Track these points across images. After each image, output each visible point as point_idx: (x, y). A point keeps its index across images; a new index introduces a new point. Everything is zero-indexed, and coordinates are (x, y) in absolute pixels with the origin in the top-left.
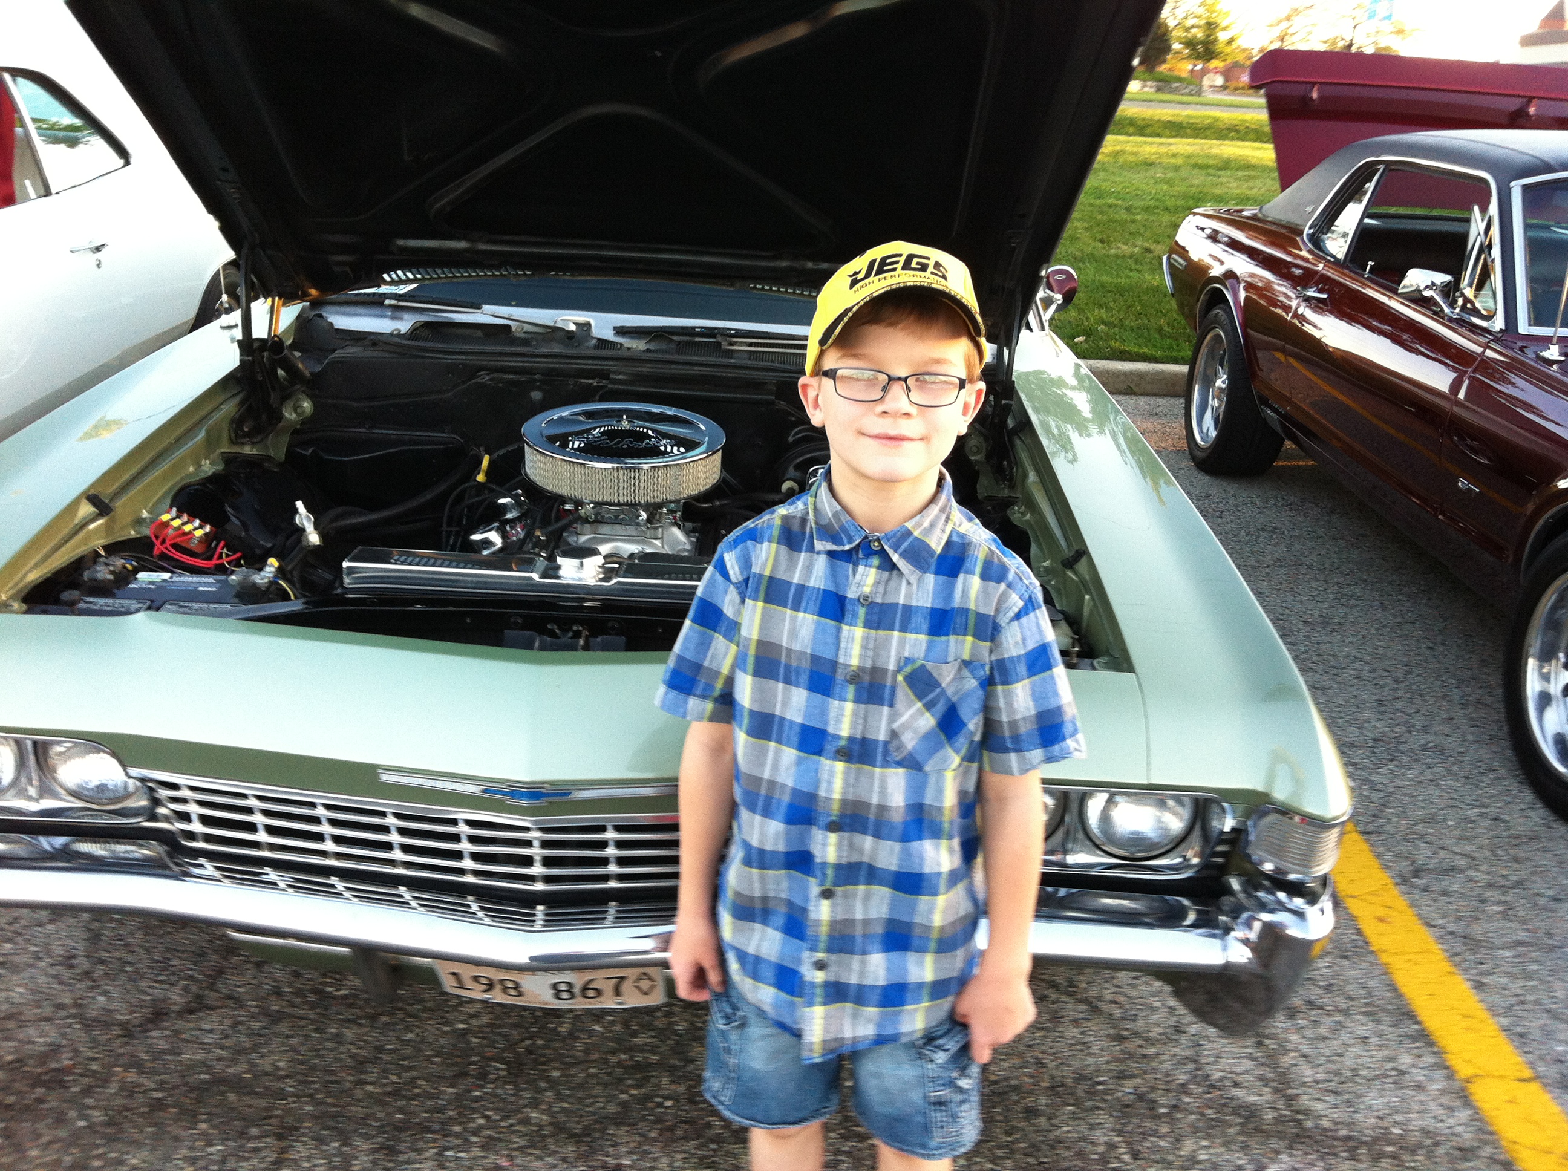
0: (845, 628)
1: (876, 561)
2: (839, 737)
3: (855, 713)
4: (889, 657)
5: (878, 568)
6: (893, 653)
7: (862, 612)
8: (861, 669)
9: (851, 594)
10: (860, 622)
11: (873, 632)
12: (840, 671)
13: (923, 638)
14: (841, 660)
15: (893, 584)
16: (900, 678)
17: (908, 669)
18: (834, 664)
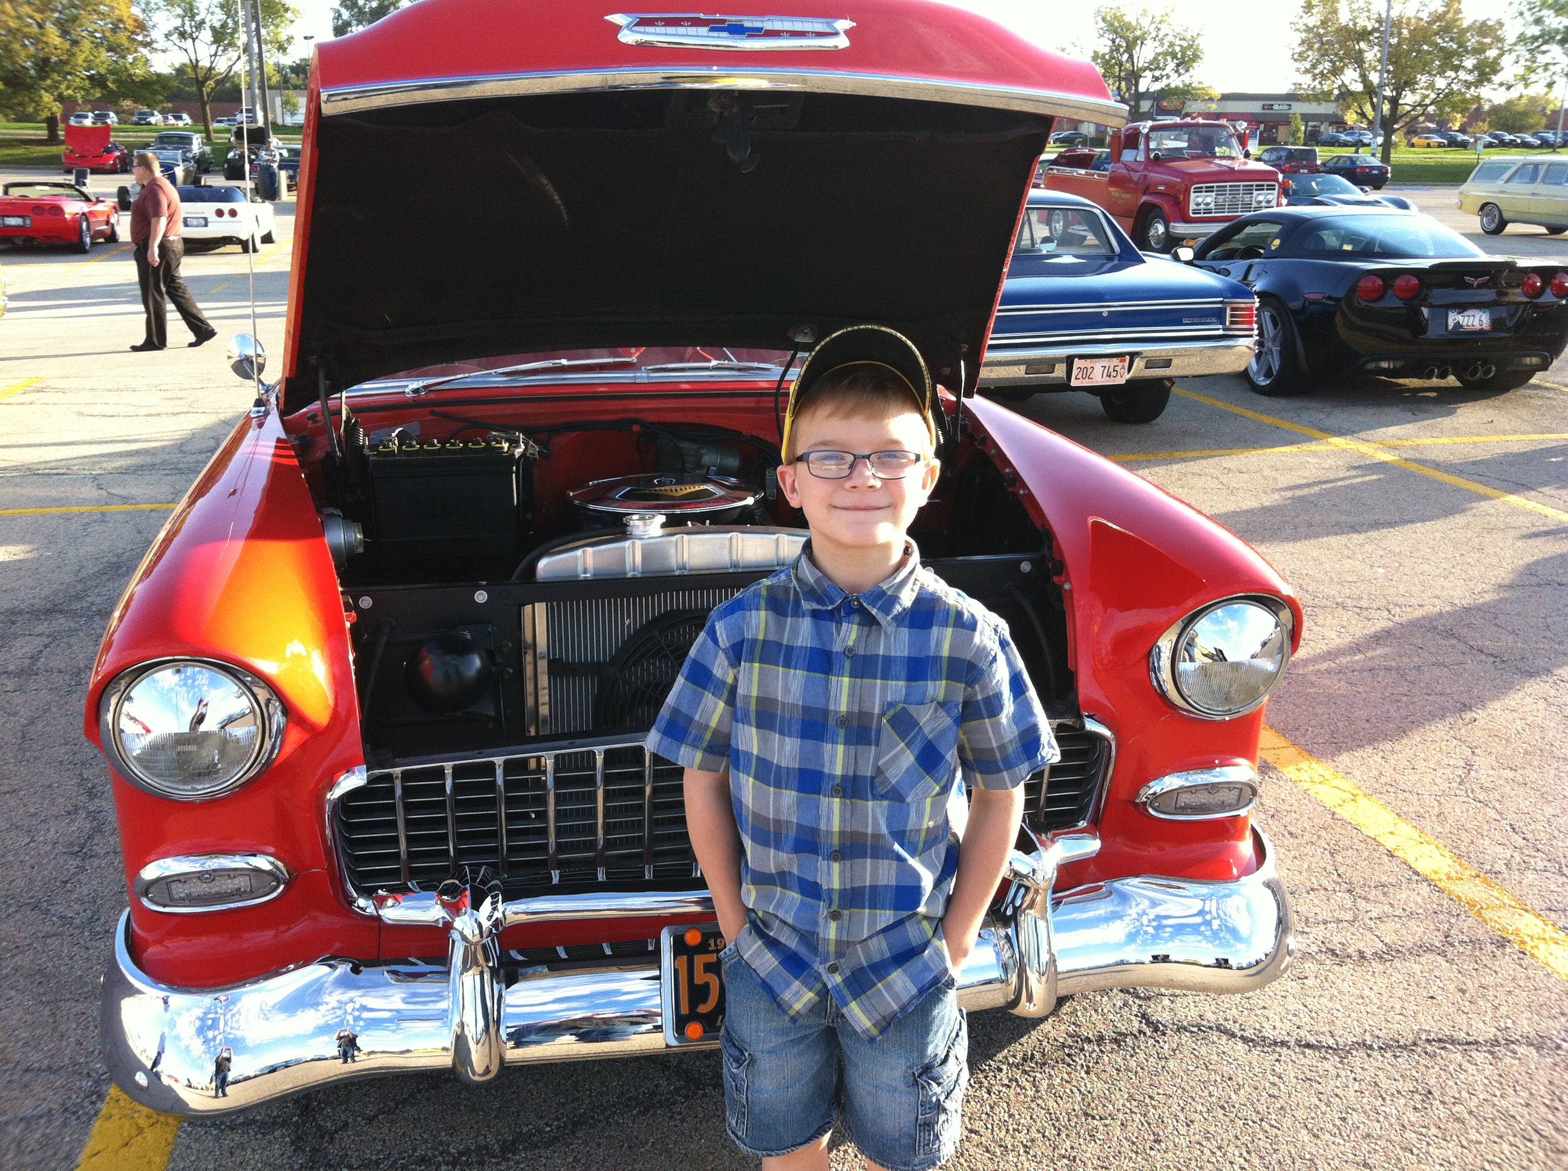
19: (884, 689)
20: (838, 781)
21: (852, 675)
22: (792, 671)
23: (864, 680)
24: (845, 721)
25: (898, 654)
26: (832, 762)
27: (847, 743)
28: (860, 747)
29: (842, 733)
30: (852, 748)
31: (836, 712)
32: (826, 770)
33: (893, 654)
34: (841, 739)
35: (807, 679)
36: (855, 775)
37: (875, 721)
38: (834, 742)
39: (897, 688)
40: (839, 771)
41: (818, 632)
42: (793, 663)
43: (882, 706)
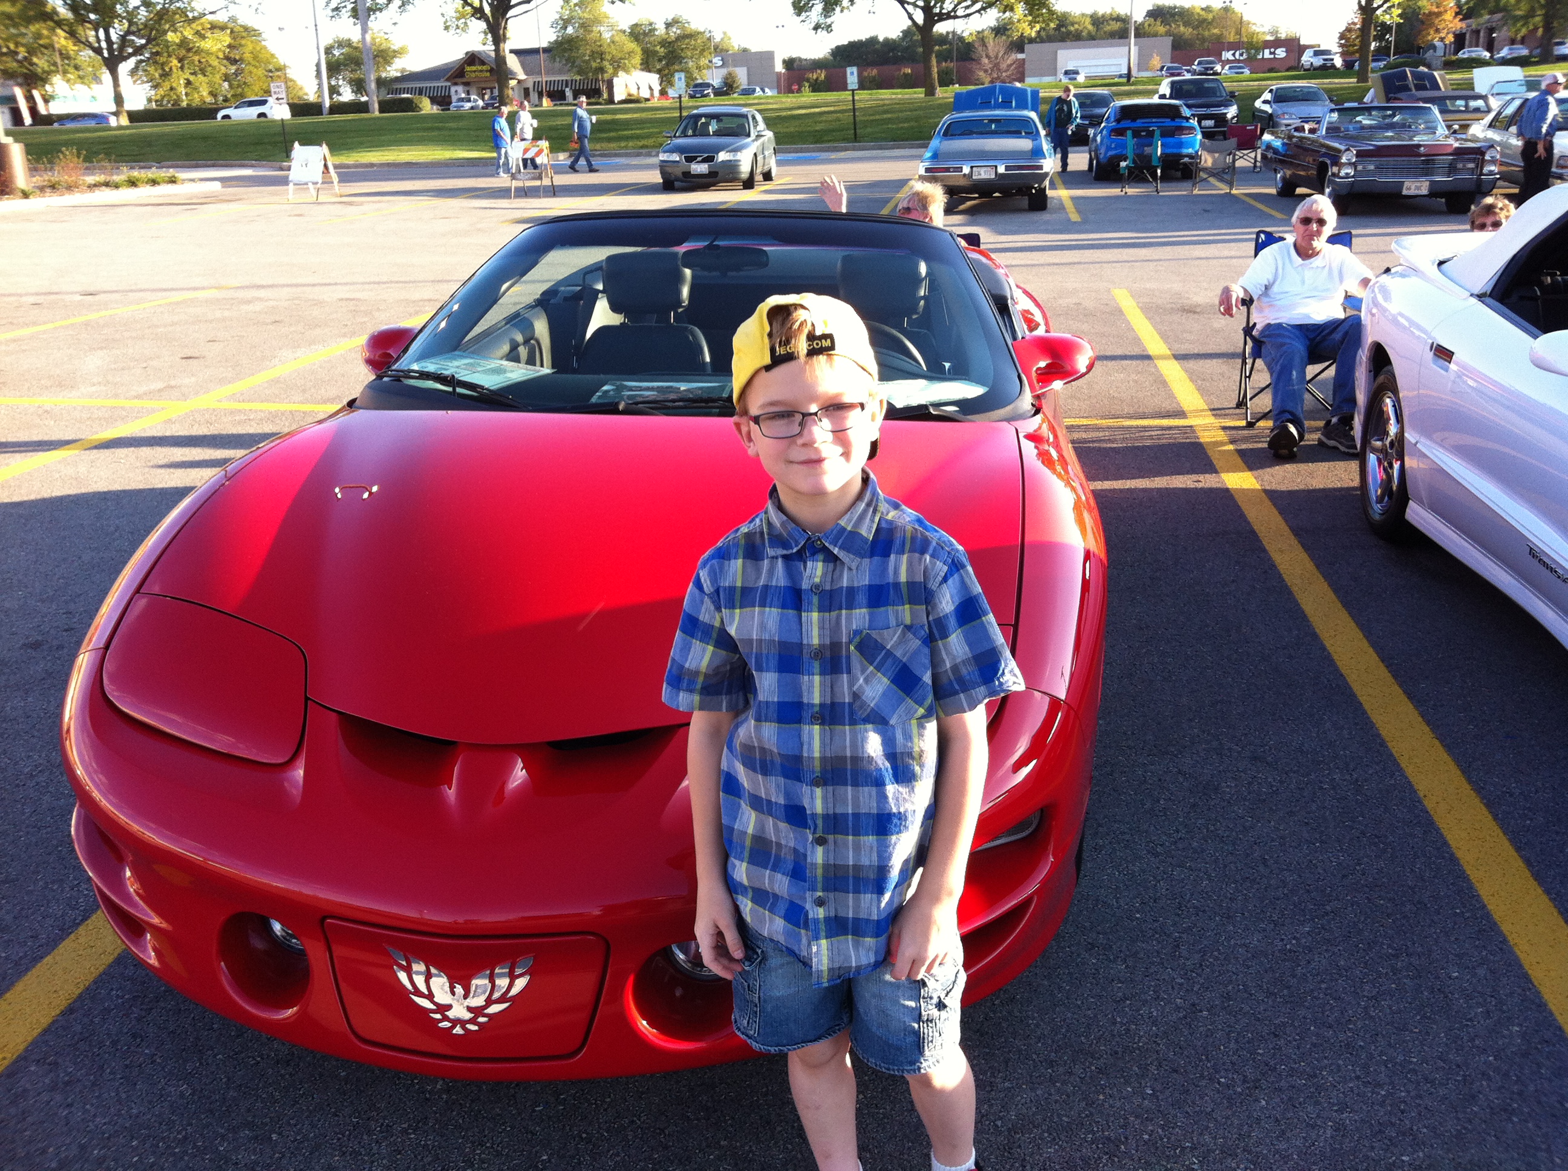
0: (804, 615)
1: (821, 557)
2: (813, 705)
3: (823, 684)
4: (841, 632)
5: (823, 561)
6: (844, 628)
7: (815, 600)
8: (822, 646)
9: (805, 585)
10: (815, 608)
11: (827, 614)
12: (805, 651)
13: (865, 611)
14: (805, 642)
15: (837, 572)
16: (852, 648)
17: (857, 639)
18: (800, 645)
19: (849, 618)
20: (817, 709)
21: (821, 610)
22: (767, 609)
23: (832, 613)
24: (818, 653)
25: (861, 584)
26: (810, 692)
27: (822, 673)
28: (833, 676)
29: (816, 665)
30: (828, 677)
31: (810, 646)
32: (805, 701)
33: (856, 584)
34: (817, 670)
35: (781, 616)
37: (844, 650)
38: (810, 673)
39: (861, 616)
40: (817, 700)
41: (790, 573)
42: (768, 601)
43: (849, 634)
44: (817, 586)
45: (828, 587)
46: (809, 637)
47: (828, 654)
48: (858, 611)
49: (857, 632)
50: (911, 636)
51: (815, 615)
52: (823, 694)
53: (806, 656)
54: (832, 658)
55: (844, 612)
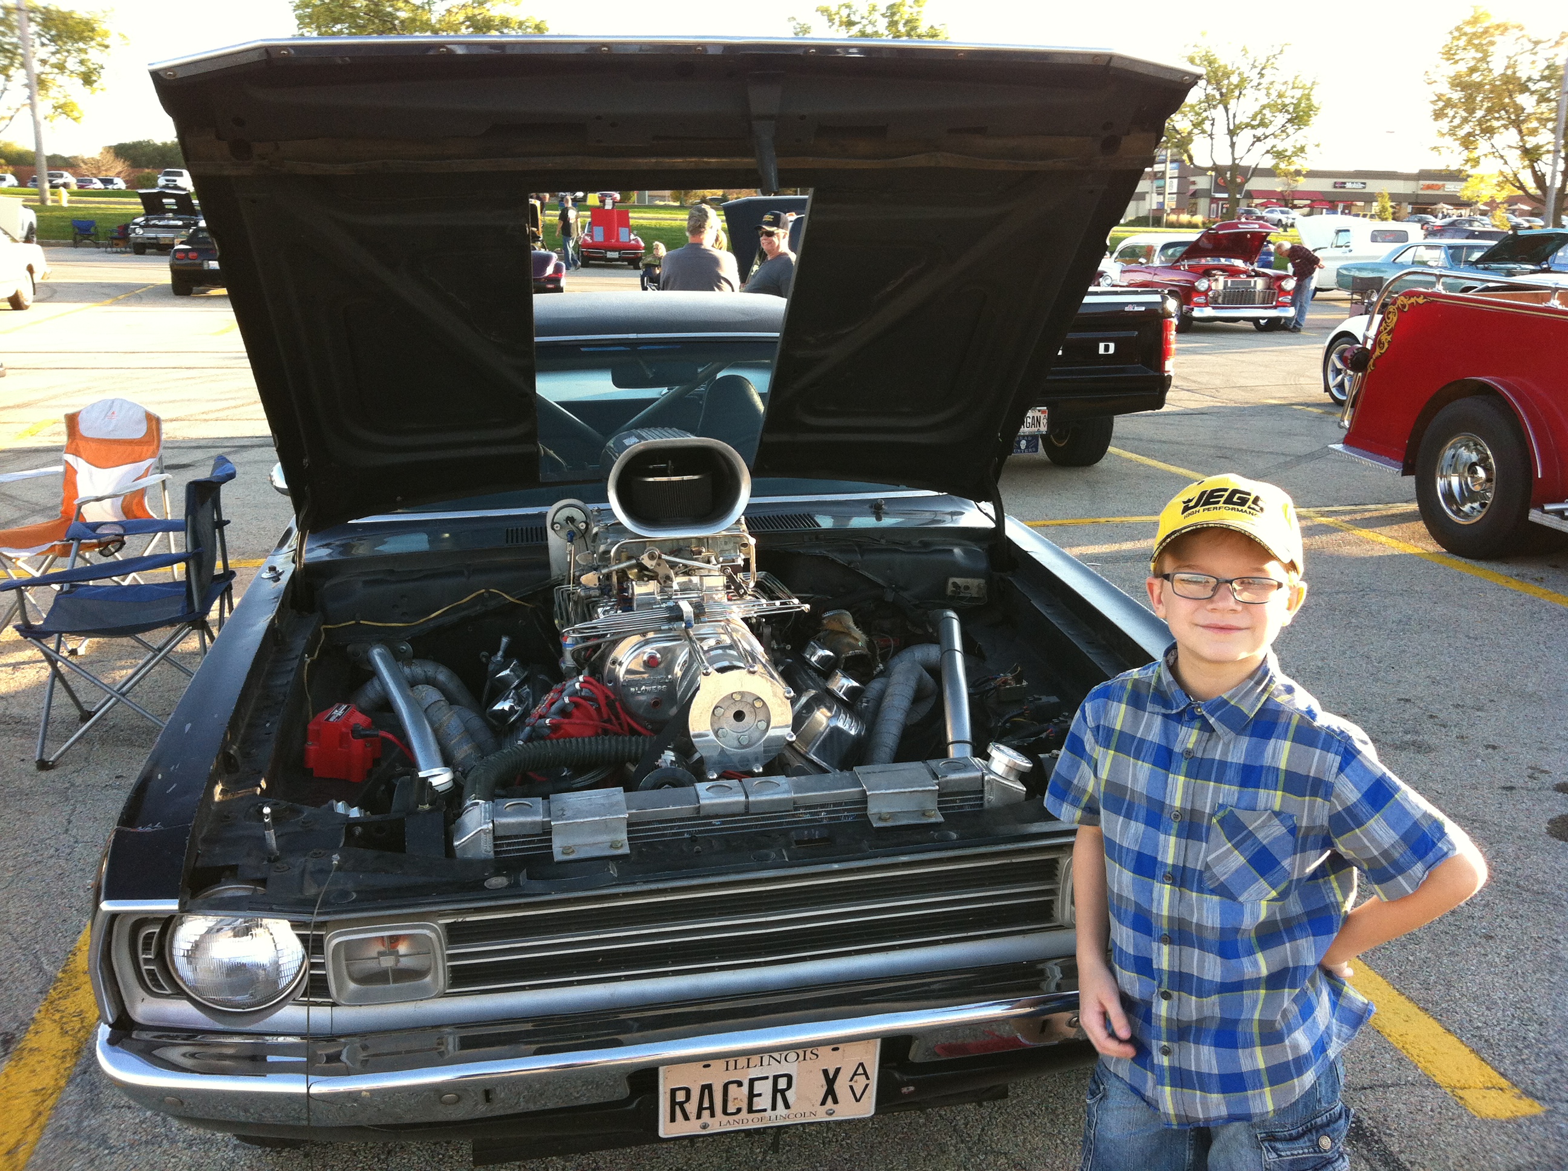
0: (1171, 776)
1: (1198, 724)
2: (1166, 865)
3: (1178, 846)
4: (1206, 803)
5: (1200, 729)
6: (1209, 800)
7: (1184, 765)
8: (1183, 809)
9: (1177, 749)
10: (1183, 772)
11: (1193, 781)
12: (1166, 811)
13: (1235, 788)
14: (1167, 802)
15: (1212, 743)
16: (1214, 820)
17: (1221, 814)
18: (1162, 804)
19: (1216, 792)
20: (1169, 869)
21: (1188, 775)
22: (1140, 763)
23: (1199, 781)
24: (1178, 816)
25: (1235, 761)
26: (1165, 852)
27: (1178, 835)
28: (1190, 842)
29: (1175, 826)
30: (1183, 841)
31: (1171, 807)
32: (1159, 859)
33: (1229, 760)
34: (1174, 832)
35: (1152, 773)
36: (1184, 866)
37: (1206, 821)
38: (1167, 833)
39: (1229, 792)
40: (1170, 861)
41: (1166, 732)
42: (1142, 755)
43: (1213, 807)
44: (1188, 752)
45: (1199, 755)
46: (1172, 797)
47: (1187, 818)
48: (1227, 787)
49: (1221, 806)
50: (1278, 822)
51: (1181, 779)
52: (1177, 856)
53: (1166, 815)
54: (1191, 823)
55: (1212, 784)
